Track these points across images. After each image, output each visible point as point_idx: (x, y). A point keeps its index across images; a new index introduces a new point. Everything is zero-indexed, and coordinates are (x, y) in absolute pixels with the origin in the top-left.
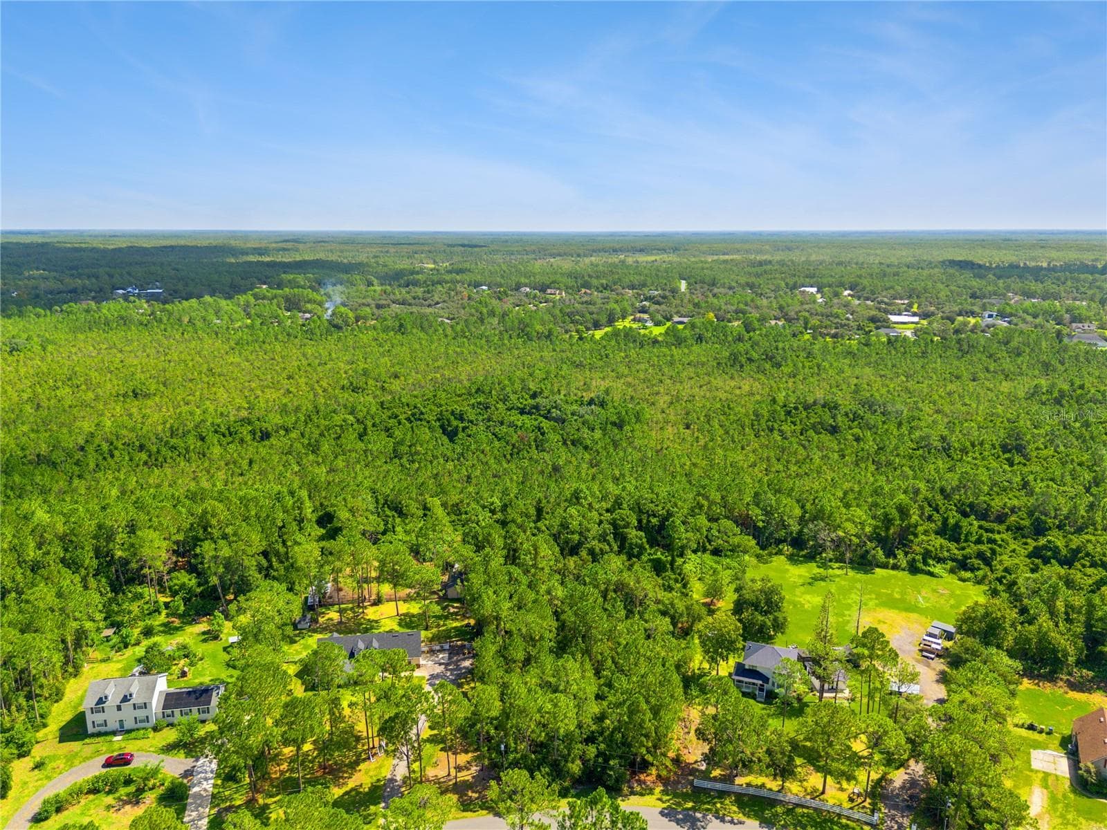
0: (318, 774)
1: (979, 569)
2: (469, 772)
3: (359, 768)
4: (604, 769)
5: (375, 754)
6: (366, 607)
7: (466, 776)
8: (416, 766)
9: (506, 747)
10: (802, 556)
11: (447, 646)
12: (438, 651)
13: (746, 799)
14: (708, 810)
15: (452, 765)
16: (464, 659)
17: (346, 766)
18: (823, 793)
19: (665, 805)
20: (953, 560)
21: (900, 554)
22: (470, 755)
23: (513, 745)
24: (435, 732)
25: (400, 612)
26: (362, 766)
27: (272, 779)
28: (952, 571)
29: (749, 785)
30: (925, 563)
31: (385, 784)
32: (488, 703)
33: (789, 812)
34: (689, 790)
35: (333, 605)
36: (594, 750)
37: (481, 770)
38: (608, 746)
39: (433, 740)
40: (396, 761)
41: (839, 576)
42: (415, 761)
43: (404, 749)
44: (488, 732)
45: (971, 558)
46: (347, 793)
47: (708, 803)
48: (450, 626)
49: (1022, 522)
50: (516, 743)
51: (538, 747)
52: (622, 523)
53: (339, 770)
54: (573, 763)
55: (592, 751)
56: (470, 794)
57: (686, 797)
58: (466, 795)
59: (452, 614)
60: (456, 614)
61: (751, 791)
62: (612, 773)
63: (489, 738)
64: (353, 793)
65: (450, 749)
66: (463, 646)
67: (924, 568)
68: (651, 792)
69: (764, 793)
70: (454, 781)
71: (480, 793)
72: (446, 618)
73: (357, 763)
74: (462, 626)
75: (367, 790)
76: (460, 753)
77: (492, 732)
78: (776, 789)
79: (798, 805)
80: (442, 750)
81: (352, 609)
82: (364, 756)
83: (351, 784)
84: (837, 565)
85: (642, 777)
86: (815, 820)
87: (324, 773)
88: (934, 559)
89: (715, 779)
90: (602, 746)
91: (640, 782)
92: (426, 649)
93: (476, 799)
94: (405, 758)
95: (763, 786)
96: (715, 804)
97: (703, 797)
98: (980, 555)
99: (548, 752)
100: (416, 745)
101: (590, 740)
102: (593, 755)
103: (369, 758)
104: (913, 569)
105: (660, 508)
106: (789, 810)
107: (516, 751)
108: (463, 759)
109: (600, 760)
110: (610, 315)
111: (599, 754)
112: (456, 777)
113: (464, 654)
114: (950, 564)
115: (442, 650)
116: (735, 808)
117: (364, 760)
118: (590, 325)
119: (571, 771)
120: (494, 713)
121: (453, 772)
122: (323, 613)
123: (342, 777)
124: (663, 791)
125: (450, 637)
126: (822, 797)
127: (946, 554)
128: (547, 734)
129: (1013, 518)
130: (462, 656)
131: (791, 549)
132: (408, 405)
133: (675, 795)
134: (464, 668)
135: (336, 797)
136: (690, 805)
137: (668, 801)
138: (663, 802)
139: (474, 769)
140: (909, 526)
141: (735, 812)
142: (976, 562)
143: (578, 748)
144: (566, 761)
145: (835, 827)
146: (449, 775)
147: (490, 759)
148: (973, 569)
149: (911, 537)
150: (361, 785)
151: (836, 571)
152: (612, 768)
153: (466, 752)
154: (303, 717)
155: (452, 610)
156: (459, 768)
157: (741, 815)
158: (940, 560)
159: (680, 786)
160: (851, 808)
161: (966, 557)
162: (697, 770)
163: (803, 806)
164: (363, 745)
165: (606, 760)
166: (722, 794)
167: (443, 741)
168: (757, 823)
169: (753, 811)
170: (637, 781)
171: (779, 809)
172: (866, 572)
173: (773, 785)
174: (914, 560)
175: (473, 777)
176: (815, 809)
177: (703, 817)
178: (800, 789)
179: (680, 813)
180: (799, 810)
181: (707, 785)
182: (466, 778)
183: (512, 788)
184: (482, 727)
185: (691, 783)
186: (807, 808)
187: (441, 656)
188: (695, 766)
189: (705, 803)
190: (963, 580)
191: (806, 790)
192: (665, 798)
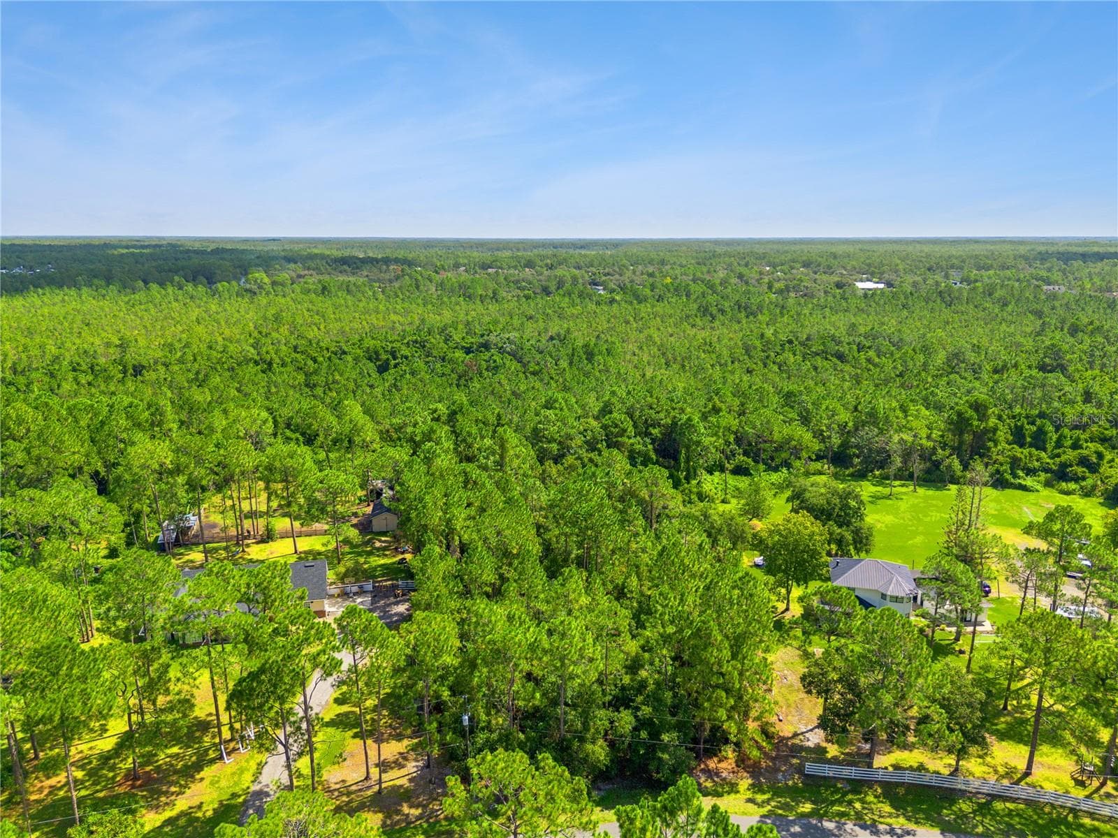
0: (121, 790)
1: (1084, 479)
2: (404, 772)
3: (202, 774)
4: (652, 749)
5: (234, 750)
6: (248, 546)
7: (398, 778)
8: (303, 764)
9: (471, 719)
10: (848, 476)
11: (369, 587)
12: (355, 594)
13: (901, 791)
14: (842, 815)
15: (373, 758)
16: (397, 603)
17: (176, 772)
18: (1027, 774)
19: (764, 810)
20: (1046, 470)
21: (978, 466)
22: (406, 742)
23: (484, 717)
24: (345, 708)
25: (300, 549)
26: (207, 772)
27: (28, 804)
28: (1048, 484)
29: (897, 767)
30: (1015, 476)
31: (245, 801)
32: (437, 640)
33: (984, 810)
34: (795, 781)
35: (197, 544)
36: (631, 719)
37: (428, 766)
38: (655, 709)
39: (340, 722)
40: (263, 757)
41: (905, 493)
42: (300, 754)
43: (280, 734)
44: (438, 696)
45: (1071, 466)
46: (169, 822)
47: (839, 802)
48: (374, 564)
49: (1106, 432)
50: (488, 714)
51: (529, 718)
52: (615, 430)
53: (160, 781)
54: (593, 743)
55: (626, 720)
56: (406, 809)
57: (796, 794)
58: (398, 812)
59: (378, 549)
60: (385, 549)
61: (908, 778)
62: (666, 756)
63: (439, 707)
64: (182, 822)
65: (371, 734)
66: (394, 587)
67: (1012, 480)
68: (733, 789)
69: (926, 779)
70: (376, 788)
71: (425, 807)
72: (370, 554)
73: (198, 766)
74: (394, 563)
75: (210, 813)
76: (387, 741)
77: (446, 694)
78: (946, 772)
79: (993, 797)
80: (355, 736)
81: (226, 549)
82: (212, 754)
83: (182, 804)
84: (897, 483)
85: (712, 764)
86: (1035, 822)
87: (133, 787)
88: (1023, 470)
89: (835, 761)
90: (646, 710)
91: (710, 773)
92: (336, 591)
93: (418, 818)
94: (281, 749)
95: (921, 768)
96: (850, 803)
97: (825, 793)
98: (1084, 462)
99: (548, 727)
100: (304, 726)
101: (622, 701)
102: (629, 727)
103: (221, 758)
104: (999, 483)
105: (662, 415)
106: (981, 806)
107: (488, 728)
108: (392, 749)
109: (644, 734)
110: (559, 283)
111: (641, 724)
112: (380, 782)
113: (396, 596)
114: (1043, 476)
115: (362, 592)
116: (887, 808)
117: (212, 761)
118: (538, 291)
119: (592, 758)
120: (449, 660)
121: (374, 772)
122: (181, 554)
123: (166, 793)
124: (753, 785)
125: (374, 577)
126: (1029, 780)
127: (1036, 464)
128: (544, 695)
129: (1094, 428)
130: (392, 599)
131: (832, 468)
132: (327, 349)
133: (777, 793)
134: (396, 614)
135: (147, 828)
136: (807, 807)
137: (768, 801)
138: (760, 805)
139: (412, 767)
140: (986, 431)
141: (890, 815)
142: (1080, 470)
143: (601, 717)
144: (582, 740)
145: (1078, 834)
146: (367, 778)
147: (443, 745)
148: (1076, 479)
149: (991, 444)
150: (200, 807)
151: (898, 487)
152: (665, 748)
153: (399, 737)
154: (69, 675)
155: (378, 544)
156: (384, 766)
157: (902, 820)
158: (1030, 472)
159: (780, 776)
160: (1089, 797)
161: (1064, 466)
162: (802, 748)
163: (1005, 799)
164: (213, 737)
165: (655, 735)
166: (857, 786)
167: (357, 723)
168: (937, 831)
169: (921, 810)
170: (703, 771)
171: (965, 806)
172: (938, 489)
173: (941, 764)
174: (998, 471)
175: (410, 780)
176: (1028, 802)
177: (839, 828)
178: (985, 769)
179: (793, 822)
180: (999, 805)
181: (828, 771)
182: (398, 782)
183: (494, 789)
184: (428, 687)
185: (800, 770)
186: (1014, 800)
187: (359, 600)
188: (797, 741)
189: (833, 803)
190: (1067, 493)
191: (996, 771)
192: (760, 798)
